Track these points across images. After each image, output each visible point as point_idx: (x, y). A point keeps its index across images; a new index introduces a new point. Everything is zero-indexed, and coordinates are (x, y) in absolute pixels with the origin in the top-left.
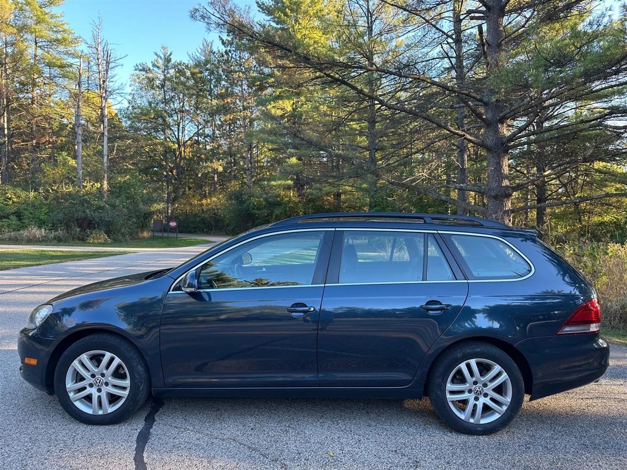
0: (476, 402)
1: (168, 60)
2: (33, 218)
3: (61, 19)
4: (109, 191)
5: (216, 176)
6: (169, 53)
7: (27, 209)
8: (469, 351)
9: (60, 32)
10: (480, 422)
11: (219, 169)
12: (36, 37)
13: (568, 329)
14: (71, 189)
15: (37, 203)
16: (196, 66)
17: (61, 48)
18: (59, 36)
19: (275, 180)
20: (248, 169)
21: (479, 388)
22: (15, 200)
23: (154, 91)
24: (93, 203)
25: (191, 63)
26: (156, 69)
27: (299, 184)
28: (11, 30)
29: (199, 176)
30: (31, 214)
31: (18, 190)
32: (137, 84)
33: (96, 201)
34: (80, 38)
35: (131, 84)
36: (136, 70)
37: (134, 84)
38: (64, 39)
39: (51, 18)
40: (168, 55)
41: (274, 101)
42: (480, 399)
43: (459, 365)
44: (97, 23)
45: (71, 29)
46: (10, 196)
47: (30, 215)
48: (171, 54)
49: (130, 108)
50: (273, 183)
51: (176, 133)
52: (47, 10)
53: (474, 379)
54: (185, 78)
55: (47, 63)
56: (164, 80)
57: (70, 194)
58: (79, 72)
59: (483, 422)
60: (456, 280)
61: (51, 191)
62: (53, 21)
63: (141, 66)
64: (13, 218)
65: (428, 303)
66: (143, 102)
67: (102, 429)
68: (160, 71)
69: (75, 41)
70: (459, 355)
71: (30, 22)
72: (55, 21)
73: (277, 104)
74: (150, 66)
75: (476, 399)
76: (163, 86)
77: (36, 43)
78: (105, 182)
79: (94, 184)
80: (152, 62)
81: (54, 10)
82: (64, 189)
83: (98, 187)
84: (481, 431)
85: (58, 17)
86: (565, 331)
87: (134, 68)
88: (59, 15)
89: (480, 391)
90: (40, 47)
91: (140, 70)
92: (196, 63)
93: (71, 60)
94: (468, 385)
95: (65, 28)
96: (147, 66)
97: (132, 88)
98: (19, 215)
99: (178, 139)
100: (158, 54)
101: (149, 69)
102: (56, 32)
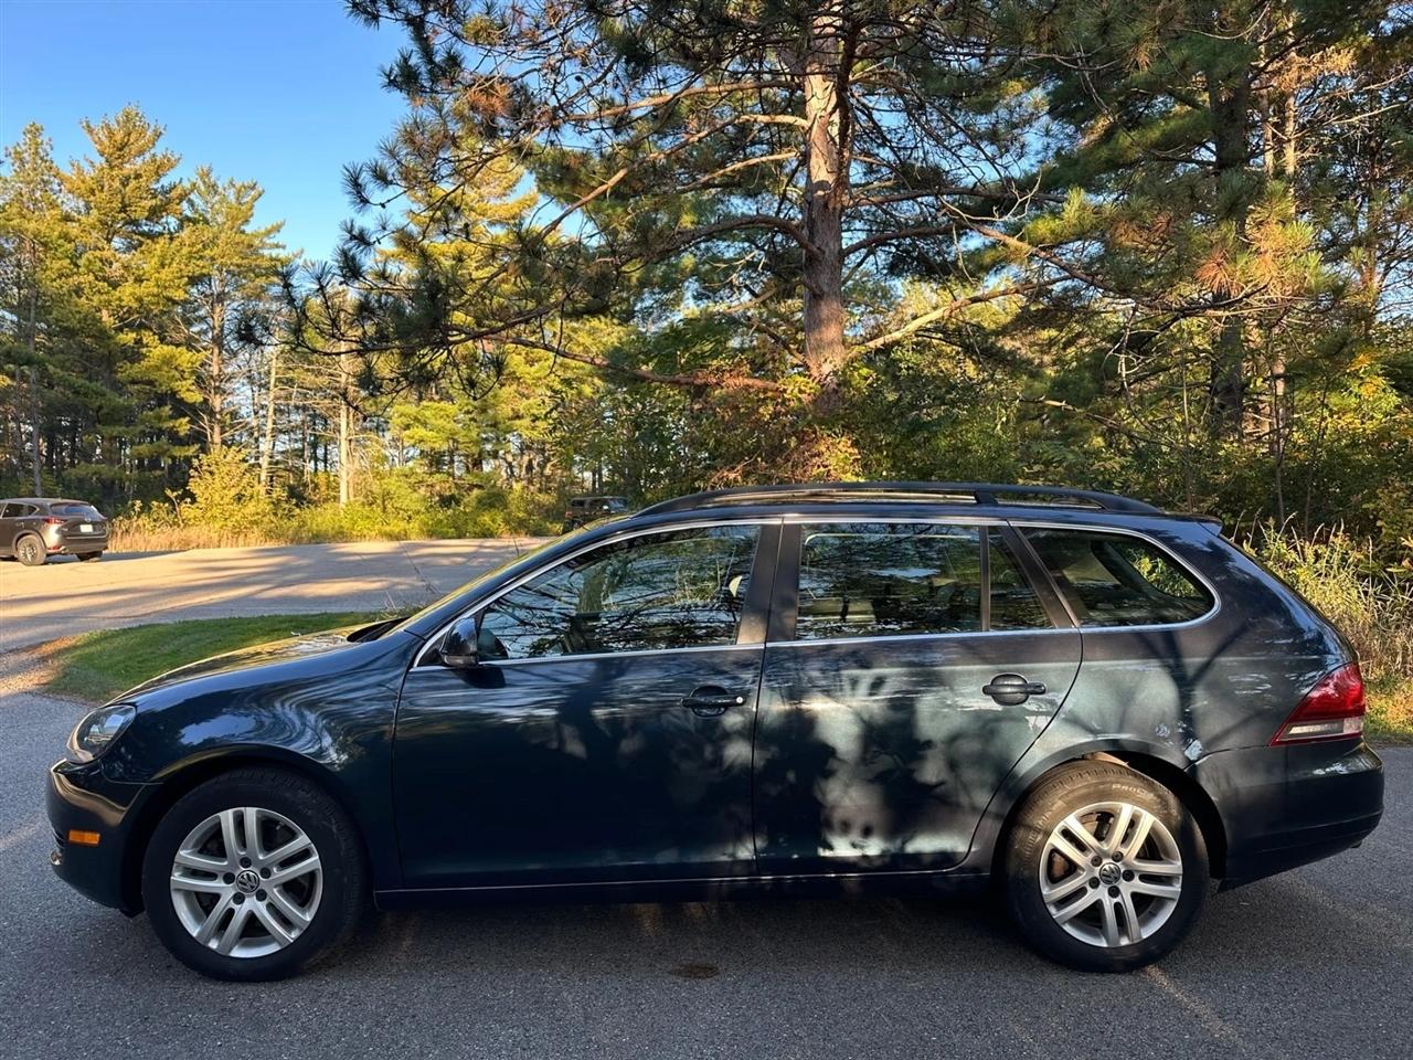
13: (1296, 730)
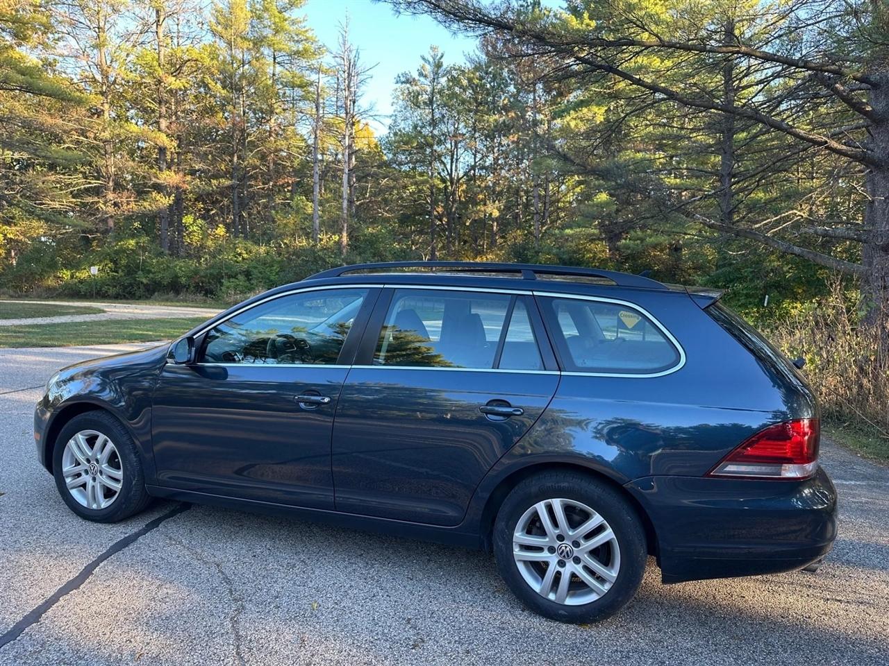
0: (561, 570)
1: (439, 65)
2: (262, 278)
3: (303, 25)
4: (349, 245)
5: (495, 224)
6: (439, 56)
7: (256, 268)
8: (549, 484)
9: (302, 41)
10: (564, 600)
11: (494, 214)
12: (275, 51)
14: (304, 243)
15: (269, 259)
16: (477, 69)
17: (303, 63)
18: (301, 47)
19: (571, 228)
20: (537, 213)
21: (566, 547)
22: (245, 256)
23: (420, 111)
24: (327, 260)
25: (469, 66)
26: (422, 79)
27: (612, 233)
28: (246, 45)
29: (468, 224)
30: (261, 273)
31: (249, 244)
32: (401, 102)
33: (332, 257)
34: (324, 46)
35: (393, 103)
36: (397, 82)
37: (396, 101)
38: (306, 50)
39: (293, 24)
40: (438, 58)
41: (575, 110)
42: (567, 564)
43: (535, 506)
44: (344, 25)
45: (314, 36)
46: (240, 251)
47: (259, 275)
48: (442, 57)
49: (392, 135)
50: (568, 231)
51: (449, 167)
52: (286, 15)
53: (557, 532)
54: (460, 88)
55: (286, 83)
56: (433, 92)
57: (303, 249)
58: (317, 91)
59: (570, 602)
60: (545, 370)
61: (283, 245)
62: (295, 28)
63: (403, 77)
64: (241, 277)
65: (490, 403)
66: (406, 127)
67: (92, 526)
68: (427, 82)
69: (319, 51)
70: (534, 489)
71: (268, 32)
72: (297, 28)
73: (580, 114)
74: (415, 75)
75: (562, 564)
76: (431, 102)
77: (275, 58)
78: (345, 234)
79: (331, 236)
80: (418, 70)
81: (295, 14)
82: (297, 243)
83: (336, 240)
84: (564, 616)
85: (301, 22)
86: (729, 472)
87: (395, 81)
88: (302, 19)
89: (567, 552)
90: (279, 63)
91: (403, 83)
92: (476, 66)
93: (314, 77)
94: (547, 539)
95: (308, 35)
96: (411, 76)
97: (394, 108)
98: (248, 274)
99: (450, 175)
100: (426, 58)
101: (414, 79)
102: (297, 41)
